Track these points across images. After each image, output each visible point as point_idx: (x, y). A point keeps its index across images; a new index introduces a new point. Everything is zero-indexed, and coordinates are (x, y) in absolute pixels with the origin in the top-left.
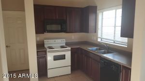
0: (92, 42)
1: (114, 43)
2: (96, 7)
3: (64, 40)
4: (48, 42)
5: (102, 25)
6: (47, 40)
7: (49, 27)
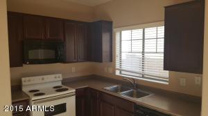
0: (105, 76)
1: (143, 77)
2: (110, 23)
3: (61, 75)
4: (29, 81)
5: (121, 50)
6: (27, 78)
7: (32, 54)
